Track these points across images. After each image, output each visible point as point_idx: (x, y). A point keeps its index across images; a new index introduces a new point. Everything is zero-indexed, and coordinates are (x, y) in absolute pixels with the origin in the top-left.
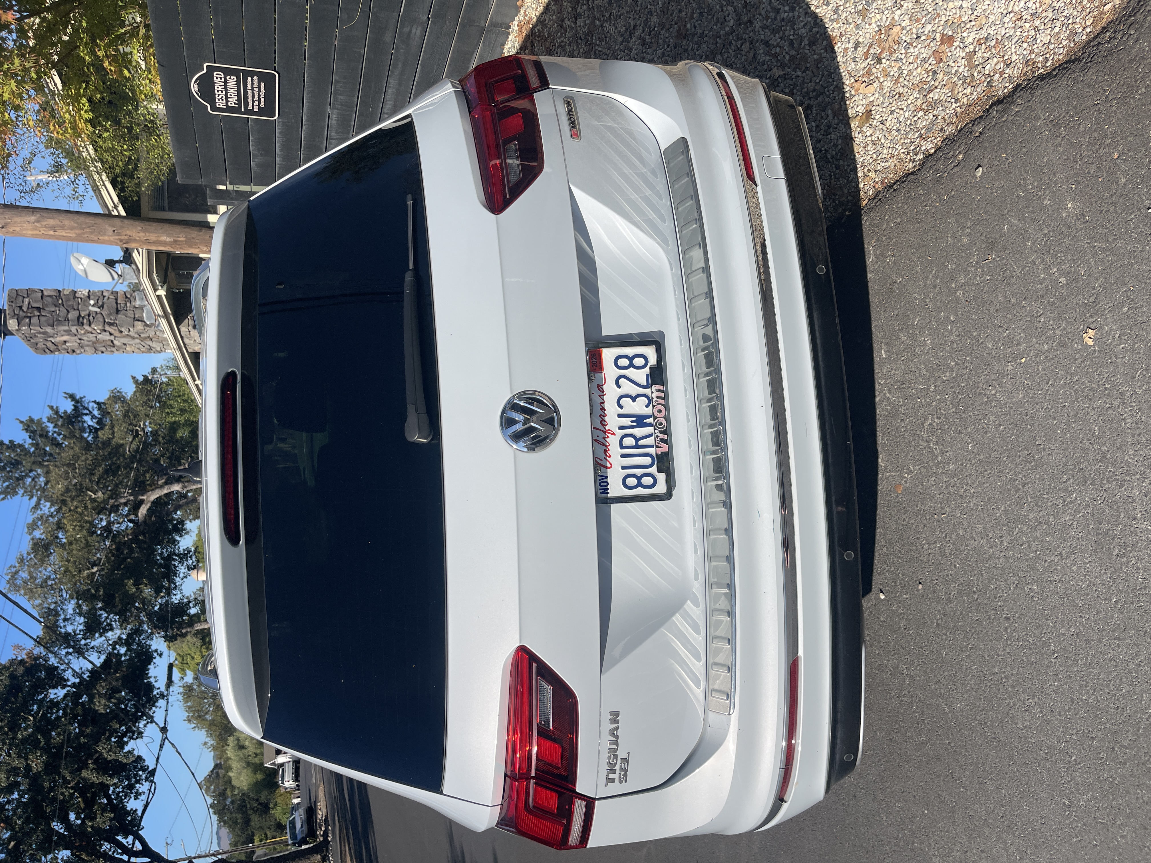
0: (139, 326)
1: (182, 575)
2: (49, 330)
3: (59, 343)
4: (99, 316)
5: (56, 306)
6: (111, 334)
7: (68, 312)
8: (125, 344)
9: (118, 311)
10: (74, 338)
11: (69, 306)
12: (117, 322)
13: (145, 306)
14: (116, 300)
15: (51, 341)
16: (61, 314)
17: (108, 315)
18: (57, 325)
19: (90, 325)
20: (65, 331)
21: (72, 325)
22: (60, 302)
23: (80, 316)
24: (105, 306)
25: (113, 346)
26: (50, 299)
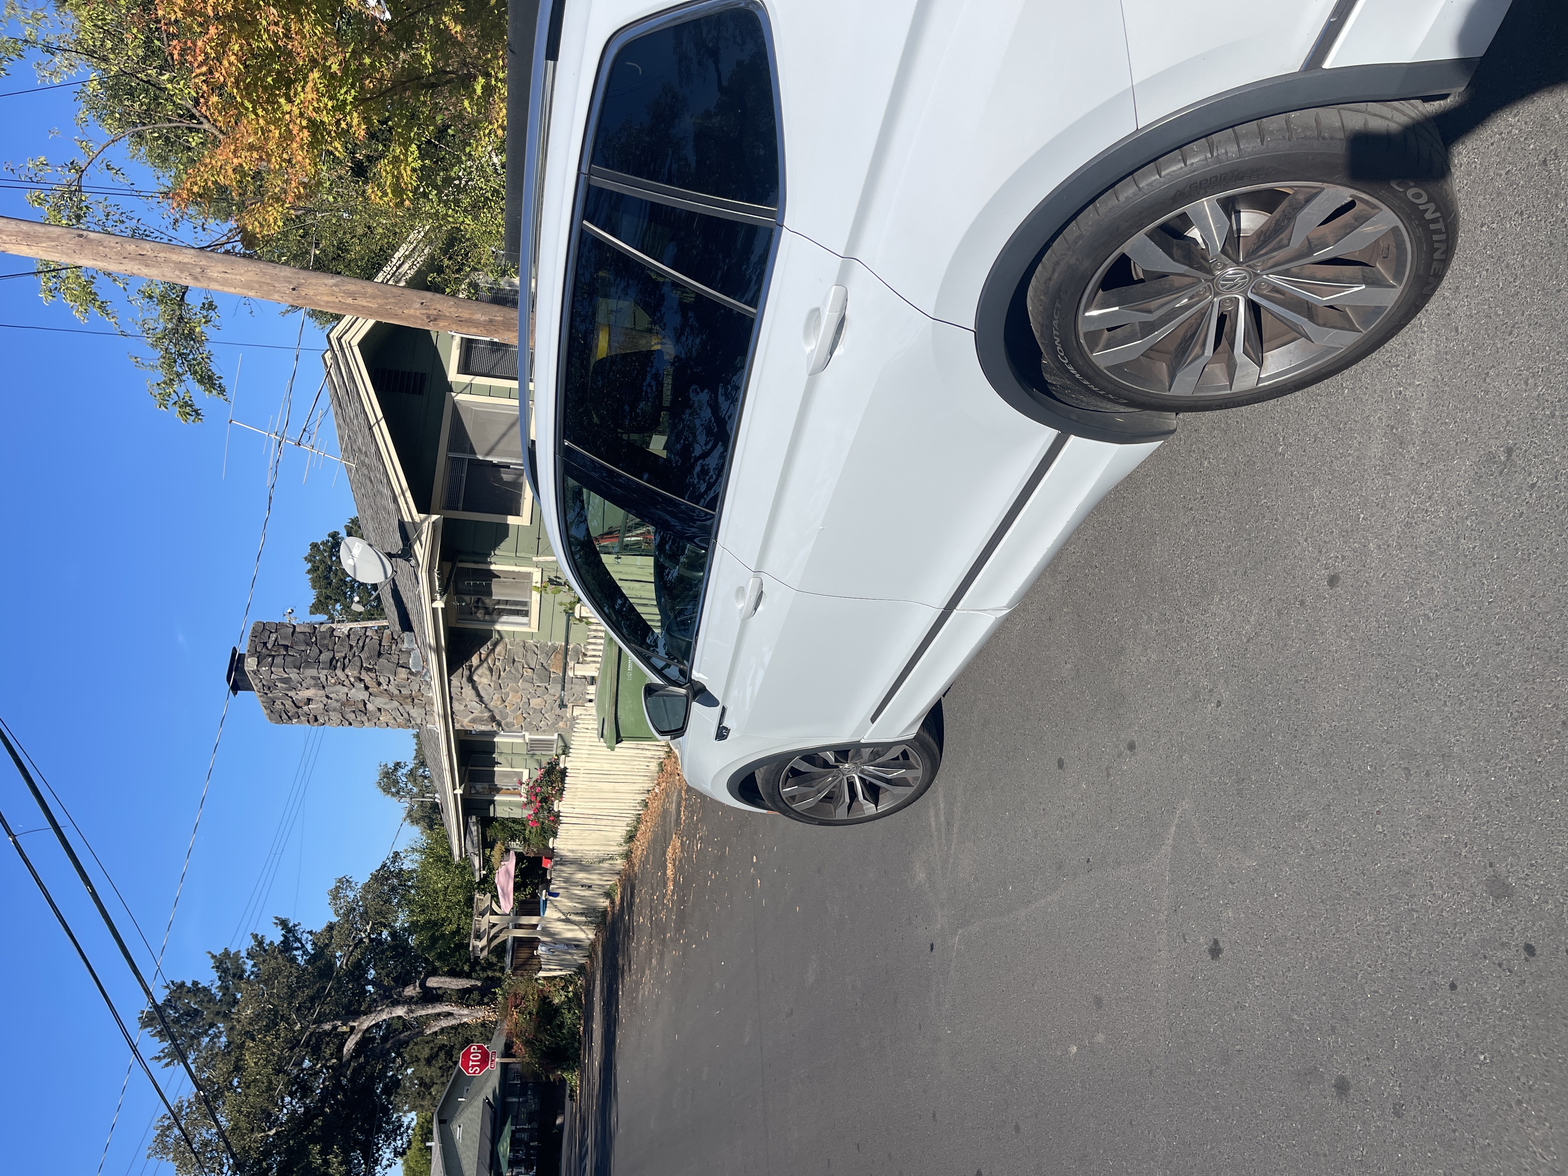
0: (403, 673)
1: (385, 1162)
2: (293, 675)
3: (301, 701)
4: (356, 658)
5: (308, 644)
6: (367, 688)
7: (321, 652)
8: (379, 710)
9: (380, 654)
10: (322, 692)
11: (323, 645)
12: (377, 667)
13: (413, 649)
14: (381, 641)
15: (291, 697)
16: (312, 655)
17: (368, 658)
18: (305, 667)
19: (343, 670)
20: (313, 678)
21: (323, 669)
22: (314, 640)
23: (334, 657)
24: (366, 648)
25: (365, 712)
26: (302, 637)
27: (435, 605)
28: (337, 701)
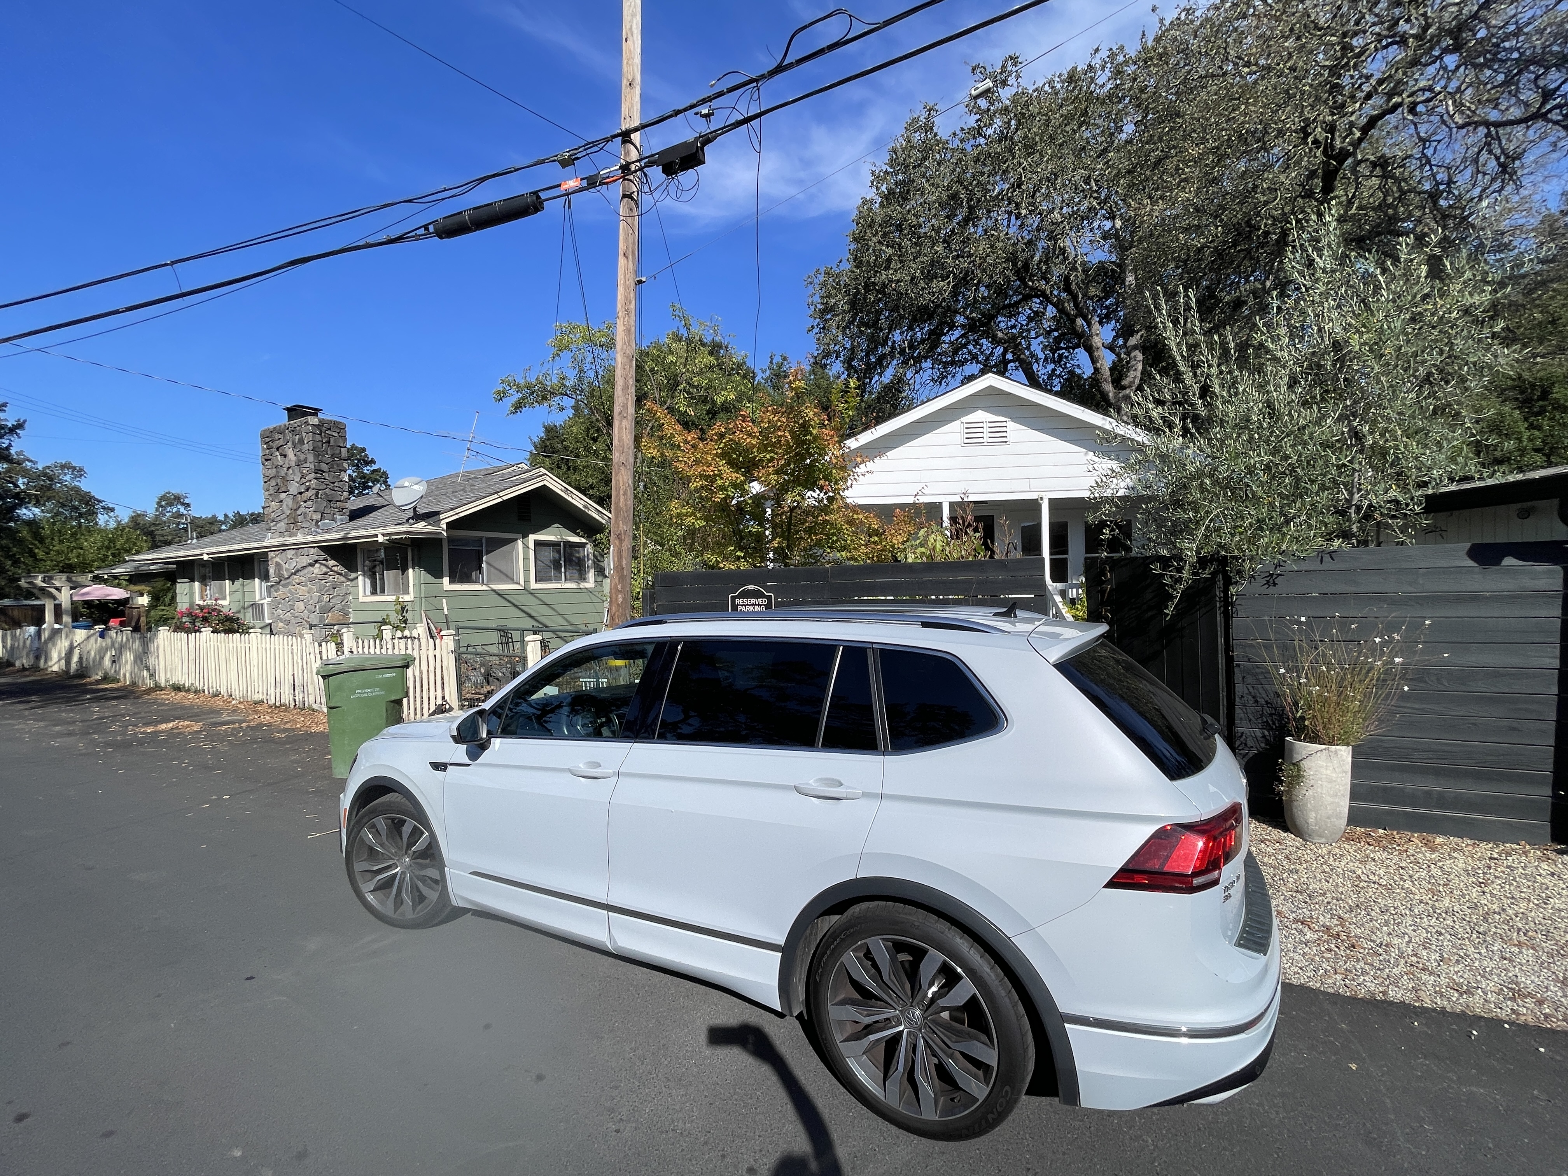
0: (317, 516)
2: (306, 446)
3: (283, 450)
4: (325, 486)
5: (332, 456)
6: (300, 493)
7: (327, 464)
8: (281, 501)
9: (329, 501)
10: (293, 464)
11: (333, 465)
12: (319, 499)
13: (338, 522)
14: (340, 501)
15: (286, 445)
16: (325, 458)
17: (325, 493)
18: (314, 454)
19: (314, 478)
20: (305, 459)
21: (314, 465)
22: (336, 460)
23: (324, 472)
24: (333, 492)
25: (278, 492)
26: (338, 452)
27: (380, 536)
28: (286, 474)
